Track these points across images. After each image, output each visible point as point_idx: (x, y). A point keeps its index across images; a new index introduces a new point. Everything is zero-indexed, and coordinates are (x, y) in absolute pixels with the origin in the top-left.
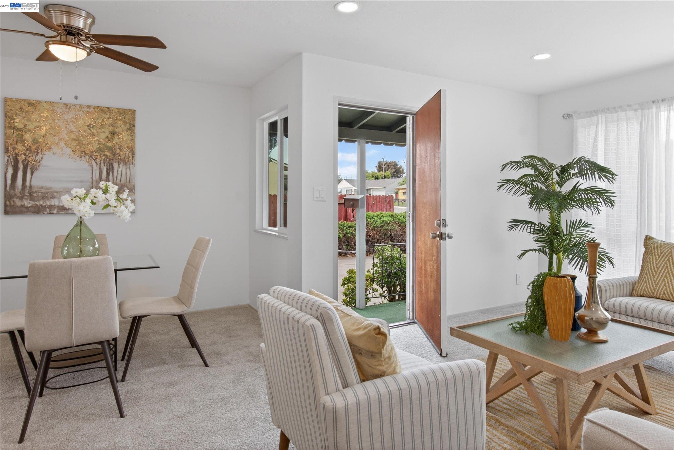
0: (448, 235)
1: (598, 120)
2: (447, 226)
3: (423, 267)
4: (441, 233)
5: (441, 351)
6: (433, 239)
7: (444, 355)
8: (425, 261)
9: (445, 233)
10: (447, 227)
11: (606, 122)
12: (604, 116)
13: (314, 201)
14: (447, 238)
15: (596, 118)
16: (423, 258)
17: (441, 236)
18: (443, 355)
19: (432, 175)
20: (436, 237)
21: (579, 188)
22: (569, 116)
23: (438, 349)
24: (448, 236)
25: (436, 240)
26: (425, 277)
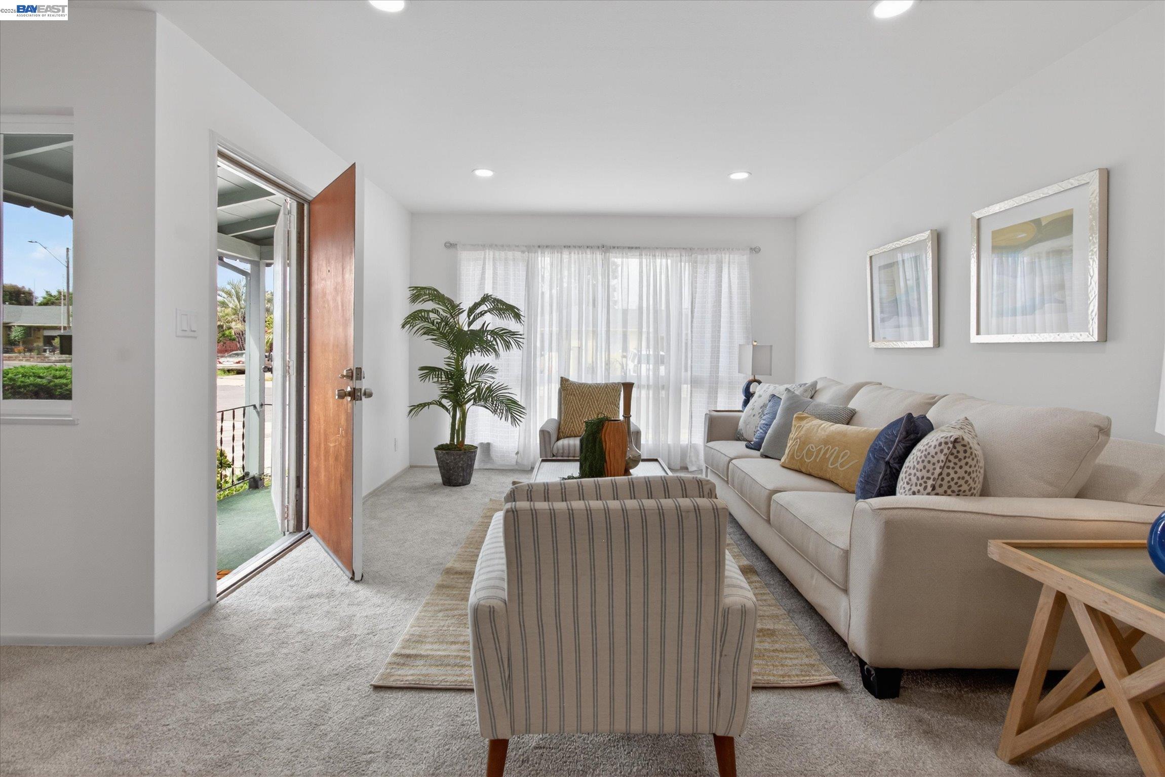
0: (365, 391)
1: (485, 254)
2: (364, 378)
3: (322, 446)
4: (354, 389)
5: (353, 573)
6: (341, 400)
7: (358, 577)
8: (326, 435)
9: (361, 389)
10: (363, 380)
11: (494, 259)
12: (491, 253)
13: (177, 336)
14: (363, 398)
15: (483, 252)
16: (322, 431)
17: (355, 395)
18: (356, 579)
19: (339, 299)
20: (346, 395)
21: (488, 329)
22: (450, 246)
23: (349, 570)
24: (365, 394)
25: (345, 400)
26: (326, 460)
